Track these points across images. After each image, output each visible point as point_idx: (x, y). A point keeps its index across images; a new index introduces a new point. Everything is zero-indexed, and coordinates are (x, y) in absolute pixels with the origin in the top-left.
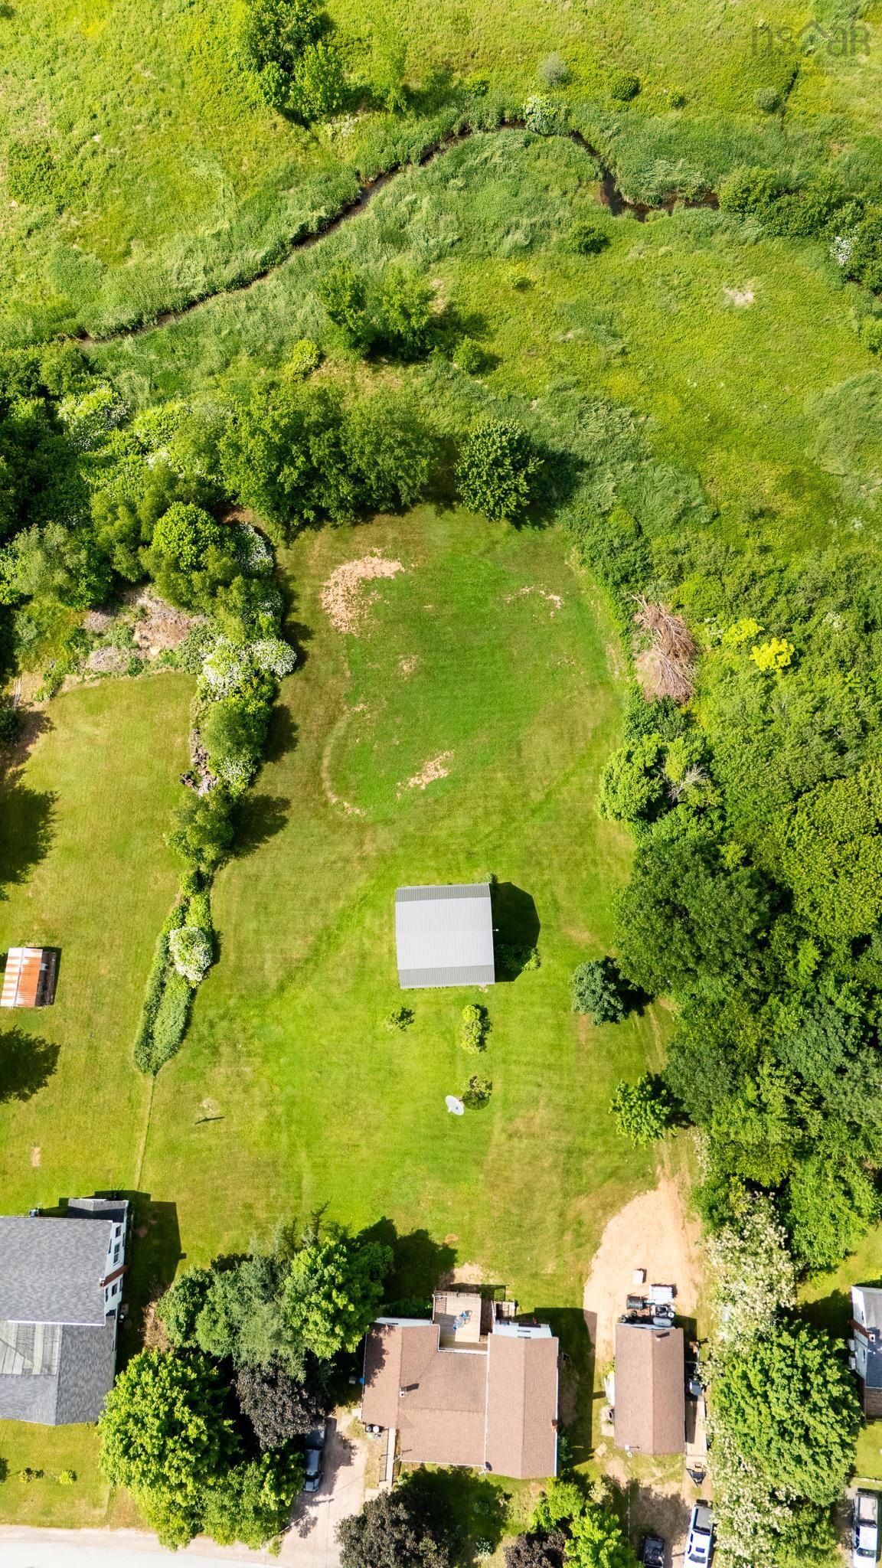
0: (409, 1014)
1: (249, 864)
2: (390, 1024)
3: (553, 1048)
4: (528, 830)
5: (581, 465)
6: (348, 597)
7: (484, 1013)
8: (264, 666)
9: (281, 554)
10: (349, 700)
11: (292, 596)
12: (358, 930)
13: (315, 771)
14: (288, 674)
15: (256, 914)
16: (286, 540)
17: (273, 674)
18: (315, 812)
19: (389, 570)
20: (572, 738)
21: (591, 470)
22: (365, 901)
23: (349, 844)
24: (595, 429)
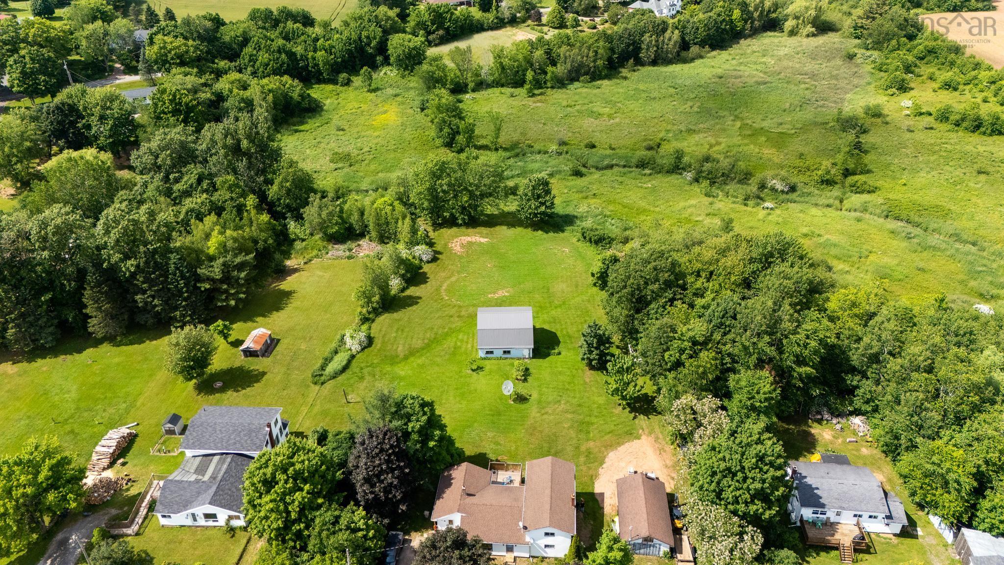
0: (482, 368)
1: (395, 315)
2: (470, 372)
3: (569, 383)
4: (553, 312)
5: (576, 217)
6: (462, 246)
7: (527, 369)
8: (417, 254)
9: (432, 234)
10: (458, 272)
11: (435, 243)
12: (454, 340)
13: (438, 290)
14: (428, 262)
15: (397, 332)
16: (434, 231)
17: (421, 260)
18: (436, 301)
19: (483, 240)
20: (577, 286)
21: (581, 218)
22: (460, 331)
23: (453, 311)
24: (582, 209)
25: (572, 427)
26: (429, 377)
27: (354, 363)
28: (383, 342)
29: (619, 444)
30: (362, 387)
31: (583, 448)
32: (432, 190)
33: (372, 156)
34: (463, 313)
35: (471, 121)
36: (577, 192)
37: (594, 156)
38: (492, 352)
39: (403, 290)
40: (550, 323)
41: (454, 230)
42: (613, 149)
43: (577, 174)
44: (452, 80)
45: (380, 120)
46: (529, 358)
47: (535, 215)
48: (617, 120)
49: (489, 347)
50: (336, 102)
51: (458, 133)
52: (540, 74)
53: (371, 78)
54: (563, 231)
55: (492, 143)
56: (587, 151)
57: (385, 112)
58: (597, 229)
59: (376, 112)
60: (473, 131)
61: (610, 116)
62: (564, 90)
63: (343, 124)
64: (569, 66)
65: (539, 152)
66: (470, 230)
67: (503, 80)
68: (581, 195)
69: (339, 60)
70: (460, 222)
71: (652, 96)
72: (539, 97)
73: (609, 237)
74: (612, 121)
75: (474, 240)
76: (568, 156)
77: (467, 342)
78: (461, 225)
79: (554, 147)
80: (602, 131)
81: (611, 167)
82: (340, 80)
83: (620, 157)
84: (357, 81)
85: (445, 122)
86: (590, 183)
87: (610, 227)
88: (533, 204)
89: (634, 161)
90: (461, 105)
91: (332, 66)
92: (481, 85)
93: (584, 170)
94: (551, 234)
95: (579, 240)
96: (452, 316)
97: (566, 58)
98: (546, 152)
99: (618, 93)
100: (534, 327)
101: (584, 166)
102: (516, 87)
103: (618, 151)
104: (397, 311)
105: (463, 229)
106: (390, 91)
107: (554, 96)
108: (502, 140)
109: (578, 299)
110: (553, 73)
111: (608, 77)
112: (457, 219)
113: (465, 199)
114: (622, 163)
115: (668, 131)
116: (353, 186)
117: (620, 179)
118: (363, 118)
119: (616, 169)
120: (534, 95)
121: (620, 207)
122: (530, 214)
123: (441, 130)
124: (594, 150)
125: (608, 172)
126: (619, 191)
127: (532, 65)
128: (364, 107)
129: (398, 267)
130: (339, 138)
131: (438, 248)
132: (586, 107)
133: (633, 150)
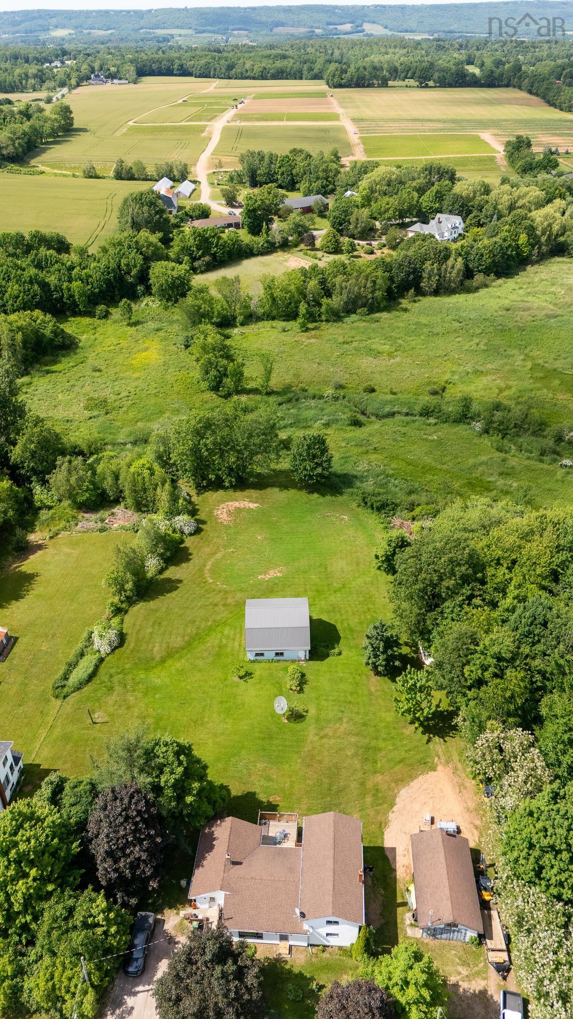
1: (152, 604)
2: (236, 679)
3: (352, 694)
4: (332, 598)
5: (356, 477)
6: (229, 513)
7: (303, 675)
8: (178, 526)
9: (195, 499)
10: (225, 547)
11: (198, 510)
12: (219, 636)
13: (201, 570)
14: (191, 534)
15: (153, 626)
16: (198, 494)
17: (182, 532)
18: (198, 585)
19: (253, 506)
20: (358, 564)
21: (362, 478)
22: (225, 623)
23: (217, 599)
24: (362, 467)
25: (355, 755)
26: (189, 687)
27: (102, 670)
28: (138, 641)
29: (412, 778)
30: (111, 702)
31: (370, 784)
32: (195, 451)
33: (130, 402)
34: (229, 601)
35: (240, 360)
36: (356, 445)
37: (373, 403)
38: (262, 655)
39: (161, 572)
40: (328, 612)
41: (221, 493)
42: (394, 394)
43: (356, 423)
44: (219, 313)
45: (140, 358)
46: (306, 660)
47: (311, 477)
48: (398, 359)
49: (259, 650)
50: (93, 337)
51: (225, 375)
52: (314, 306)
53: (130, 310)
54: (341, 494)
55: (262, 386)
56: (366, 396)
57: (146, 349)
58: (379, 494)
59: (135, 350)
60: (242, 374)
61: (391, 355)
62: (340, 324)
63: (99, 363)
64: (345, 297)
65: (314, 397)
66: (238, 494)
67: (275, 312)
68: (360, 450)
69: (97, 290)
70: (227, 484)
71: (435, 331)
72: (313, 332)
73: (393, 503)
74: (392, 361)
75: (242, 505)
76: (345, 402)
77: (234, 639)
78: (228, 488)
79: (329, 391)
80: (381, 372)
81: (392, 415)
82: (98, 312)
83: (402, 404)
84: (116, 313)
85: (210, 363)
86: (370, 435)
87: (393, 489)
88: (308, 465)
89: (417, 409)
90: (228, 342)
91: (89, 297)
92: (250, 318)
93: (362, 418)
94: (328, 498)
95: (359, 506)
96: (216, 605)
97: (342, 288)
98: (321, 397)
99: (399, 328)
100: (311, 618)
101: (363, 413)
102: (288, 321)
103: (399, 395)
104: (153, 599)
105: (230, 492)
106: (152, 325)
107: (330, 331)
108: (275, 382)
109: (359, 581)
110: (328, 305)
111: (387, 309)
112: (223, 481)
113: (233, 459)
114: (405, 410)
115: (453, 373)
116: (109, 438)
117: (403, 430)
118: (121, 356)
119: (398, 418)
120: (307, 330)
121: (404, 464)
122: (305, 476)
123: (207, 373)
124: (373, 394)
125: (388, 420)
126: (402, 444)
127: (305, 296)
128: (124, 343)
129: (156, 545)
130: (95, 380)
131: (202, 516)
132: (364, 344)
133: (415, 394)
